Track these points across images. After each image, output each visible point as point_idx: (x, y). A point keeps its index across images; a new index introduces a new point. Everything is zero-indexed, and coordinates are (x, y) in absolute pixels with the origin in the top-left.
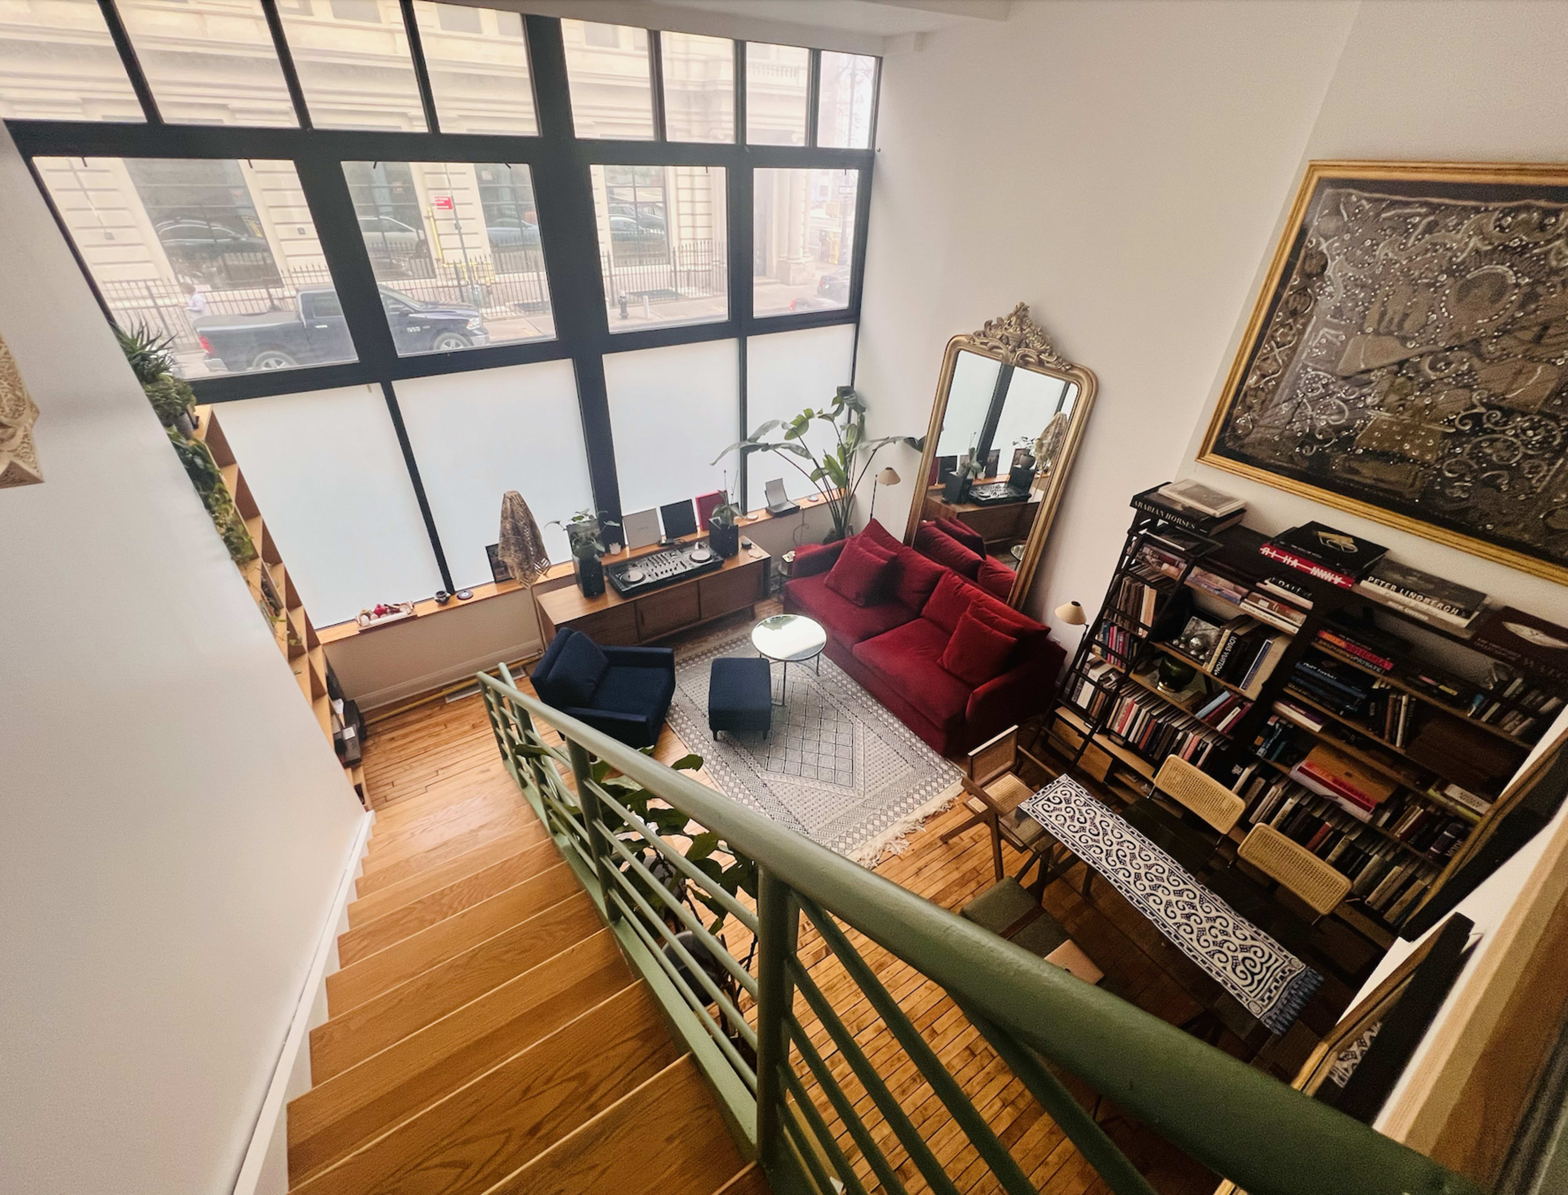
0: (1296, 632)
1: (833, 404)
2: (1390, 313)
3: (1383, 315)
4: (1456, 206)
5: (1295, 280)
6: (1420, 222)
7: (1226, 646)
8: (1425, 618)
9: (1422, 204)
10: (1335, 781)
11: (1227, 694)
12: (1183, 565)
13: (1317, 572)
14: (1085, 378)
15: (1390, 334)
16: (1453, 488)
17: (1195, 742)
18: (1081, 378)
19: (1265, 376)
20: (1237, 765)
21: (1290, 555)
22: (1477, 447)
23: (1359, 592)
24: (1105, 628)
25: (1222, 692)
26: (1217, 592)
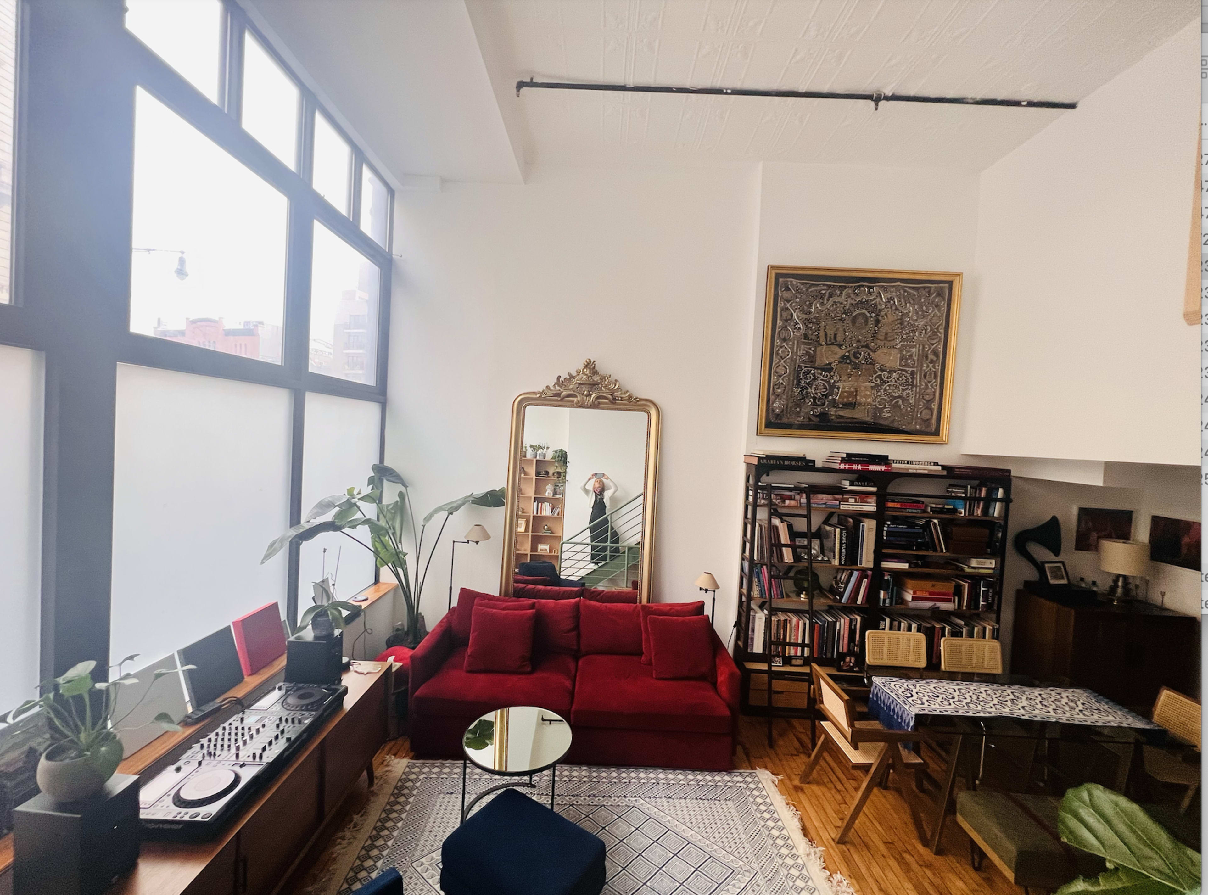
0: (875, 510)
1: (368, 485)
2: (829, 335)
3: (826, 335)
4: (837, 286)
5: (779, 323)
6: (825, 293)
7: (841, 540)
8: (926, 472)
9: (824, 285)
10: (931, 593)
11: (856, 574)
12: (797, 497)
13: (872, 468)
14: (652, 406)
15: (832, 344)
16: (884, 412)
17: (847, 625)
18: (649, 406)
19: (780, 376)
20: (881, 622)
21: (855, 464)
22: (885, 390)
23: (894, 471)
24: (757, 572)
25: (851, 575)
26: (824, 506)
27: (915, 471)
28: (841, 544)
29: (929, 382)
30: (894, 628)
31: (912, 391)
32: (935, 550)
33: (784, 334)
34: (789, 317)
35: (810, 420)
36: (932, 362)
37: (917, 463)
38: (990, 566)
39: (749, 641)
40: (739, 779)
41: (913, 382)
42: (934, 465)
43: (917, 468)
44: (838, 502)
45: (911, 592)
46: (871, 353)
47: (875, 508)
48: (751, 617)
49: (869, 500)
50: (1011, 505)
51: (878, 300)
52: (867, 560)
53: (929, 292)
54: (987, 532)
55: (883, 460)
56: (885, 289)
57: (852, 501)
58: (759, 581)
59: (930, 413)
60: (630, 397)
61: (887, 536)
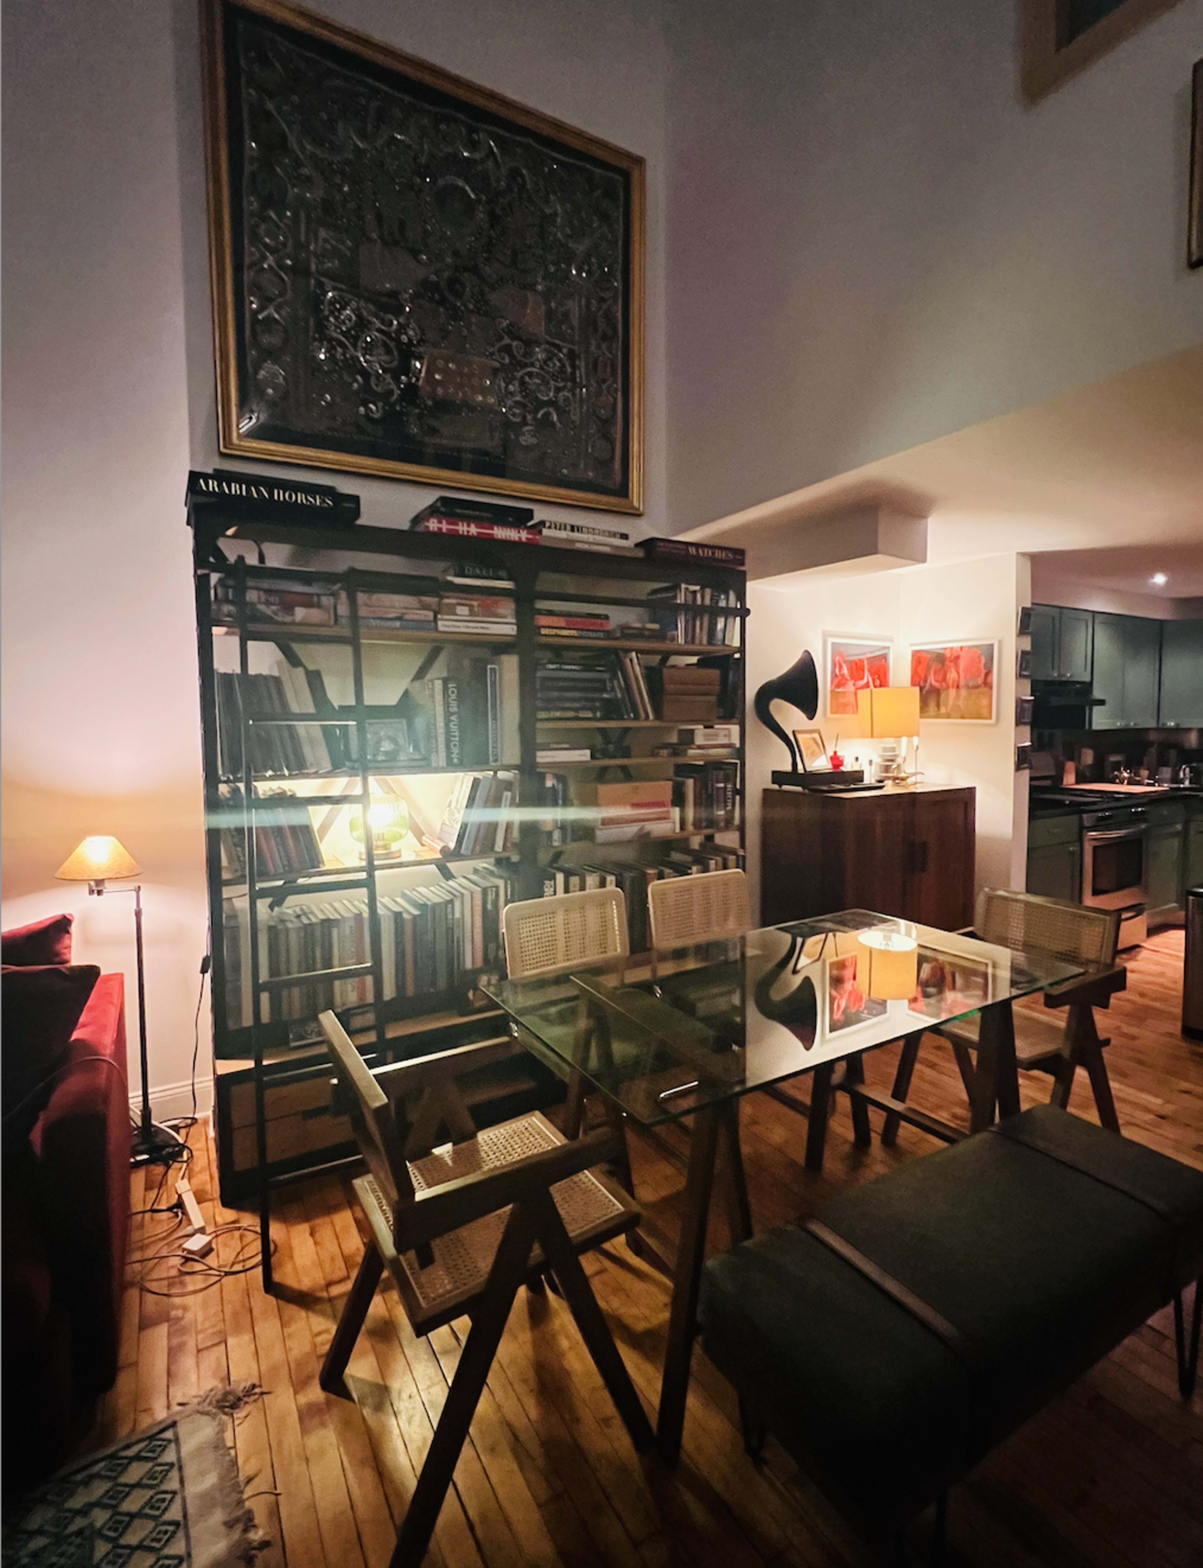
7: (446, 705)
8: (607, 549)
9: (361, 81)
12: (326, 601)
13: (501, 533)
15: (396, 243)
16: (524, 434)
17: (478, 903)
19: (268, 300)
20: (547, 882)
21: (463, 521)
22: (522, 383)
23: (547, 544)
25: (475, 786)
26: (398, 624)
27: (586, 546)
28: (447, 715)
29: (604, 381)
30: (571, 888)
31: (574, 395)
32: (637, 717)
33: (267, 185)
34: (275, 140)
35: (360, 429)
36: (605, 338)
37: (591, 530)
38: (721, 741)
41: (573, 374)
42: (621, 538)
43: (591, 540)
44: (430, 615)
46: (486, 289)
47: (515, 627)
49: (501, 611)
50: (748, 619)
51: (489, 164)
52: (505, 748)
53: (588, 180)
54: (716, 672)
55: (523, 519)
56: (503, 141)
57: (463, 611)
59: (610, 447)
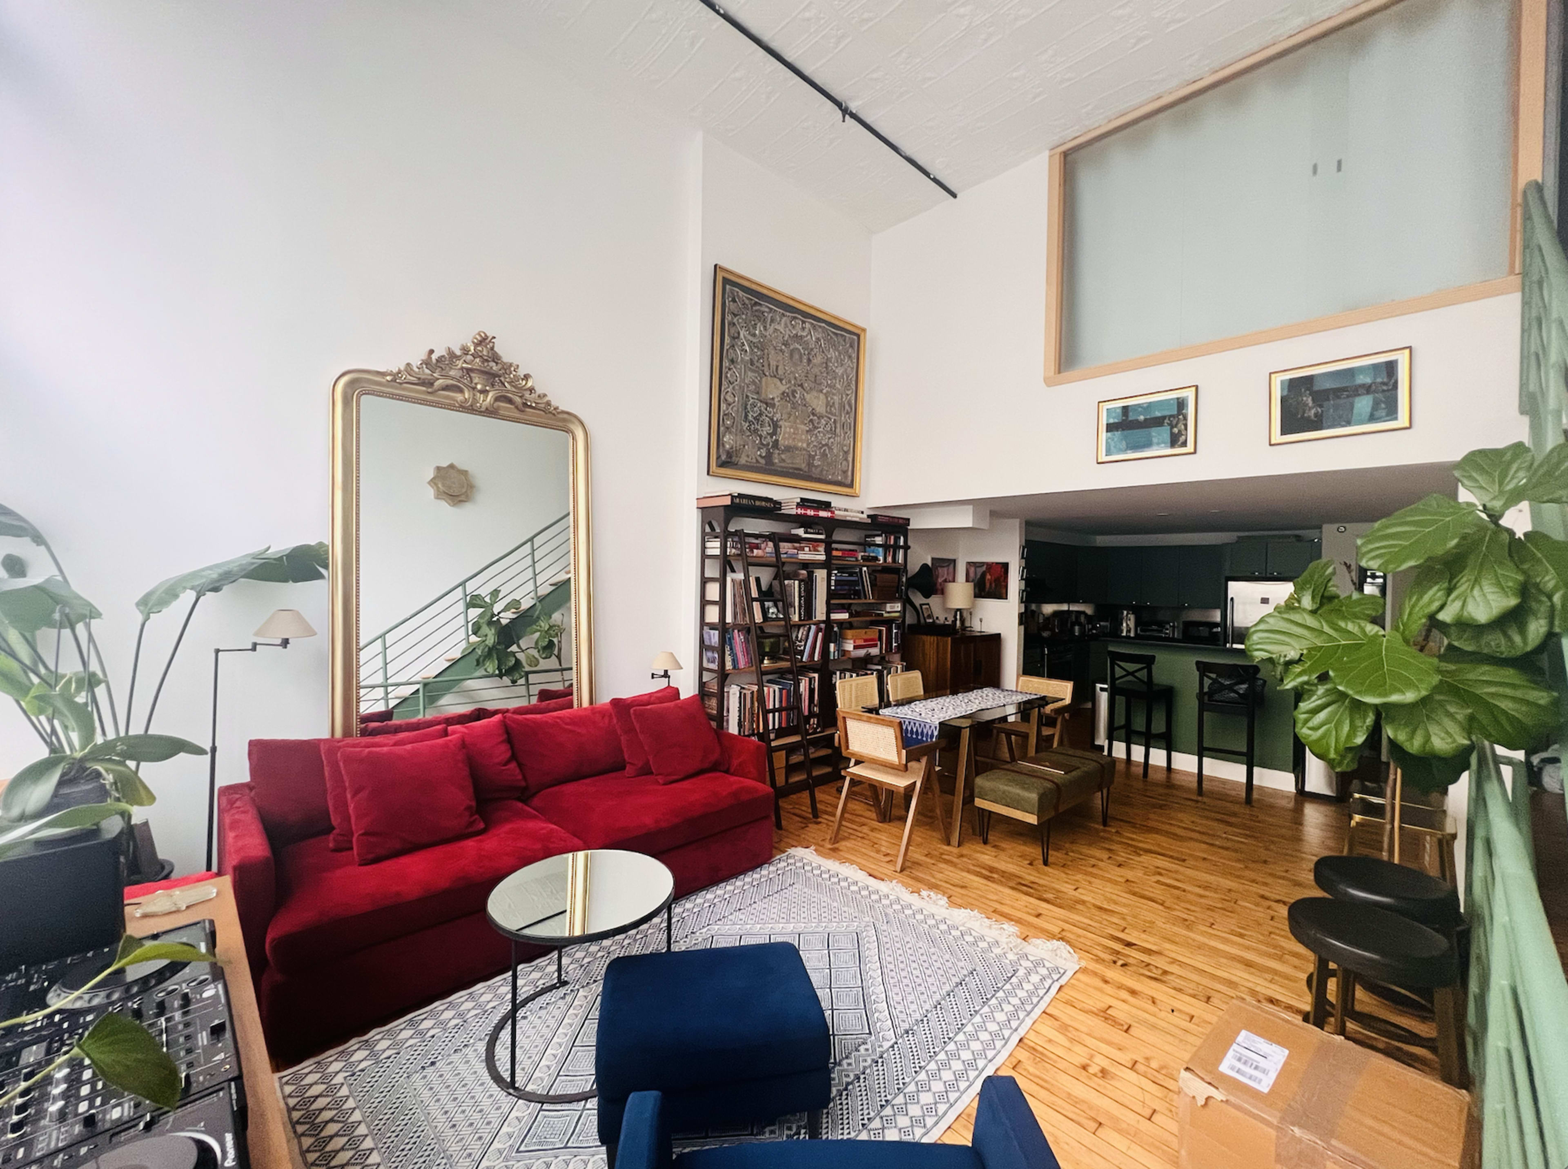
0: (824, 558)
2: (771, 366)
3: (769, 365)
4: (777, 310)
5: (727, 340)
6: (768, 316)
7: (799, 594)
8: (857, 519)
9: (766, 306)
10: (863, 641)
11: (813, 627)
13: (820, 514)
14: (577, 423)
15: (775, 376)
16: (815, 460)
17: (807, 684)
18: (573, 423)
19: (730, 405)
21: (807, 509)
22: (816, 436)
23: (836, 518)
24: (729, 639)
25: (810, 629)
26: (785, 555)
27: (850, 518)
28: (800, 597)
29: (847, 433)
31: (835, 440)
32: (866, 597)
33: (732, 354)
34: (736, 335)
35: (757, 461)
36: (848, 413)
37: (851, 510)
38: (896, 609)
39: (725, 724)
40: (783, 864)
41: (835, 431)
42: (862, 513)
43: (852, 515)
44: (796, 551)
45: (852, 642)
46: (805, 394)
47: (825, 555)
48: (726, 694)
49: (820, 548)
50: (908, 551)
51: (809, 337)
52: (820, 612)
53: (844, 341)
54: (896, 576)
55: (827, 506)
56: (814, 326)
57: (807, 549)
58: (731, 649)
59: (847, 464)
60: (548, 404)
61: (835, 586)
